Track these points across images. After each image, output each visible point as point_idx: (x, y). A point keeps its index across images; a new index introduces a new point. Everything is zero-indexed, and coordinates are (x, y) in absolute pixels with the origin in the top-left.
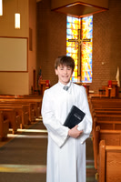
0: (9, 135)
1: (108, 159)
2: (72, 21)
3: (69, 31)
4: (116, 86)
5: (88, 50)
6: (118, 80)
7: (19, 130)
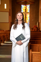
0: (1, 44)
1: (33, 57)
2: (23, 7)
3: (22, 10)
4: (37, 27)
5: (28, 16)
6: (37, 25)
7: (5, 42)
